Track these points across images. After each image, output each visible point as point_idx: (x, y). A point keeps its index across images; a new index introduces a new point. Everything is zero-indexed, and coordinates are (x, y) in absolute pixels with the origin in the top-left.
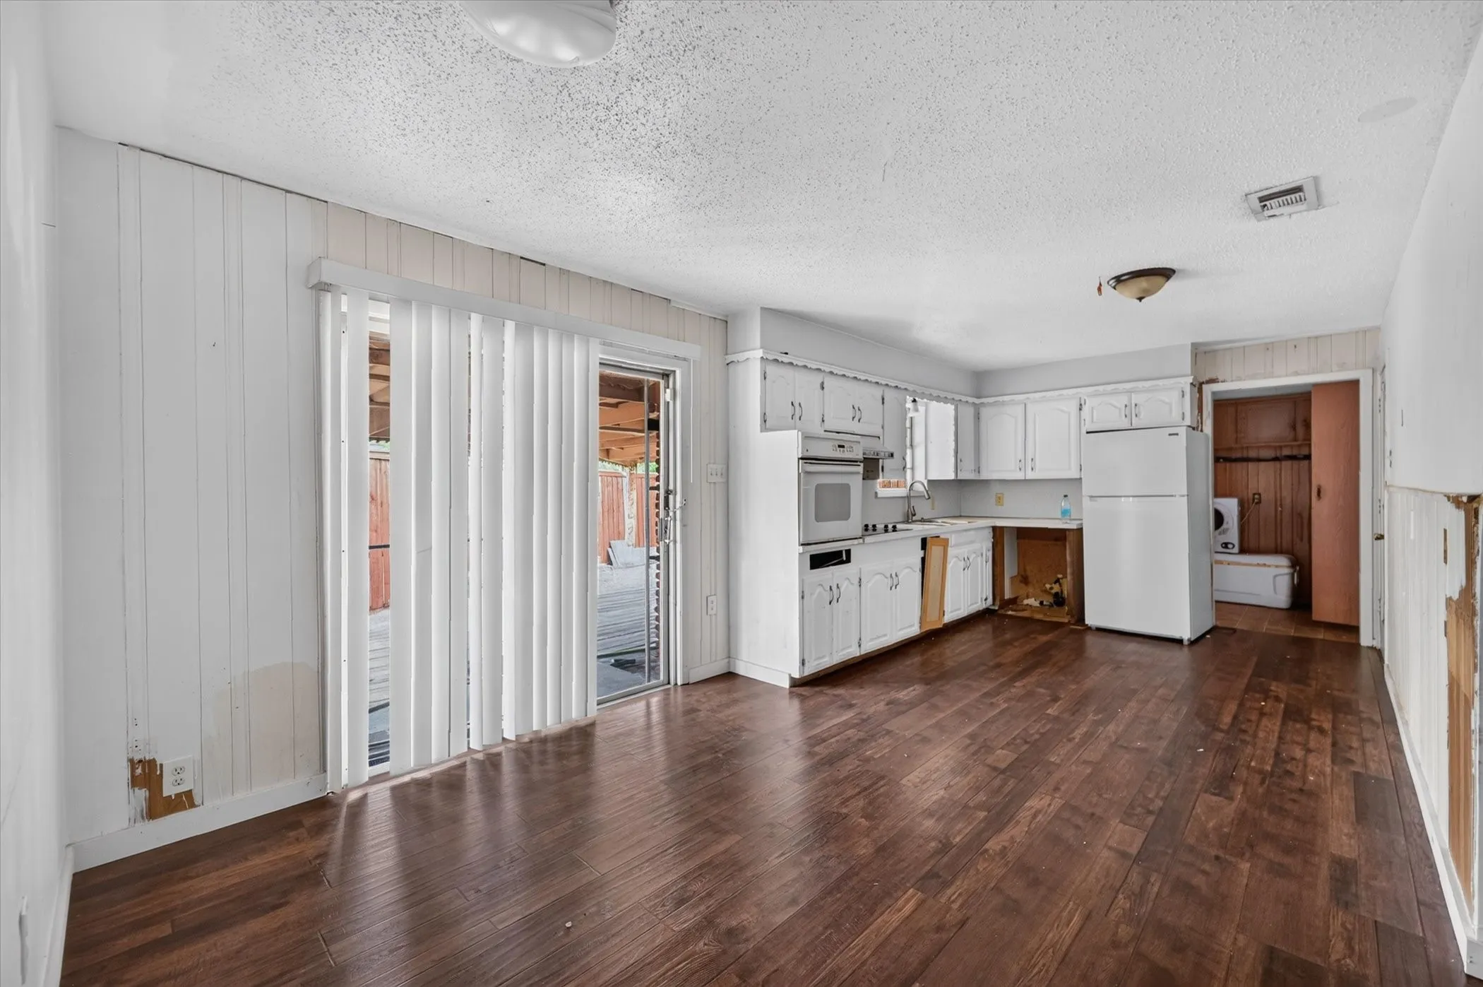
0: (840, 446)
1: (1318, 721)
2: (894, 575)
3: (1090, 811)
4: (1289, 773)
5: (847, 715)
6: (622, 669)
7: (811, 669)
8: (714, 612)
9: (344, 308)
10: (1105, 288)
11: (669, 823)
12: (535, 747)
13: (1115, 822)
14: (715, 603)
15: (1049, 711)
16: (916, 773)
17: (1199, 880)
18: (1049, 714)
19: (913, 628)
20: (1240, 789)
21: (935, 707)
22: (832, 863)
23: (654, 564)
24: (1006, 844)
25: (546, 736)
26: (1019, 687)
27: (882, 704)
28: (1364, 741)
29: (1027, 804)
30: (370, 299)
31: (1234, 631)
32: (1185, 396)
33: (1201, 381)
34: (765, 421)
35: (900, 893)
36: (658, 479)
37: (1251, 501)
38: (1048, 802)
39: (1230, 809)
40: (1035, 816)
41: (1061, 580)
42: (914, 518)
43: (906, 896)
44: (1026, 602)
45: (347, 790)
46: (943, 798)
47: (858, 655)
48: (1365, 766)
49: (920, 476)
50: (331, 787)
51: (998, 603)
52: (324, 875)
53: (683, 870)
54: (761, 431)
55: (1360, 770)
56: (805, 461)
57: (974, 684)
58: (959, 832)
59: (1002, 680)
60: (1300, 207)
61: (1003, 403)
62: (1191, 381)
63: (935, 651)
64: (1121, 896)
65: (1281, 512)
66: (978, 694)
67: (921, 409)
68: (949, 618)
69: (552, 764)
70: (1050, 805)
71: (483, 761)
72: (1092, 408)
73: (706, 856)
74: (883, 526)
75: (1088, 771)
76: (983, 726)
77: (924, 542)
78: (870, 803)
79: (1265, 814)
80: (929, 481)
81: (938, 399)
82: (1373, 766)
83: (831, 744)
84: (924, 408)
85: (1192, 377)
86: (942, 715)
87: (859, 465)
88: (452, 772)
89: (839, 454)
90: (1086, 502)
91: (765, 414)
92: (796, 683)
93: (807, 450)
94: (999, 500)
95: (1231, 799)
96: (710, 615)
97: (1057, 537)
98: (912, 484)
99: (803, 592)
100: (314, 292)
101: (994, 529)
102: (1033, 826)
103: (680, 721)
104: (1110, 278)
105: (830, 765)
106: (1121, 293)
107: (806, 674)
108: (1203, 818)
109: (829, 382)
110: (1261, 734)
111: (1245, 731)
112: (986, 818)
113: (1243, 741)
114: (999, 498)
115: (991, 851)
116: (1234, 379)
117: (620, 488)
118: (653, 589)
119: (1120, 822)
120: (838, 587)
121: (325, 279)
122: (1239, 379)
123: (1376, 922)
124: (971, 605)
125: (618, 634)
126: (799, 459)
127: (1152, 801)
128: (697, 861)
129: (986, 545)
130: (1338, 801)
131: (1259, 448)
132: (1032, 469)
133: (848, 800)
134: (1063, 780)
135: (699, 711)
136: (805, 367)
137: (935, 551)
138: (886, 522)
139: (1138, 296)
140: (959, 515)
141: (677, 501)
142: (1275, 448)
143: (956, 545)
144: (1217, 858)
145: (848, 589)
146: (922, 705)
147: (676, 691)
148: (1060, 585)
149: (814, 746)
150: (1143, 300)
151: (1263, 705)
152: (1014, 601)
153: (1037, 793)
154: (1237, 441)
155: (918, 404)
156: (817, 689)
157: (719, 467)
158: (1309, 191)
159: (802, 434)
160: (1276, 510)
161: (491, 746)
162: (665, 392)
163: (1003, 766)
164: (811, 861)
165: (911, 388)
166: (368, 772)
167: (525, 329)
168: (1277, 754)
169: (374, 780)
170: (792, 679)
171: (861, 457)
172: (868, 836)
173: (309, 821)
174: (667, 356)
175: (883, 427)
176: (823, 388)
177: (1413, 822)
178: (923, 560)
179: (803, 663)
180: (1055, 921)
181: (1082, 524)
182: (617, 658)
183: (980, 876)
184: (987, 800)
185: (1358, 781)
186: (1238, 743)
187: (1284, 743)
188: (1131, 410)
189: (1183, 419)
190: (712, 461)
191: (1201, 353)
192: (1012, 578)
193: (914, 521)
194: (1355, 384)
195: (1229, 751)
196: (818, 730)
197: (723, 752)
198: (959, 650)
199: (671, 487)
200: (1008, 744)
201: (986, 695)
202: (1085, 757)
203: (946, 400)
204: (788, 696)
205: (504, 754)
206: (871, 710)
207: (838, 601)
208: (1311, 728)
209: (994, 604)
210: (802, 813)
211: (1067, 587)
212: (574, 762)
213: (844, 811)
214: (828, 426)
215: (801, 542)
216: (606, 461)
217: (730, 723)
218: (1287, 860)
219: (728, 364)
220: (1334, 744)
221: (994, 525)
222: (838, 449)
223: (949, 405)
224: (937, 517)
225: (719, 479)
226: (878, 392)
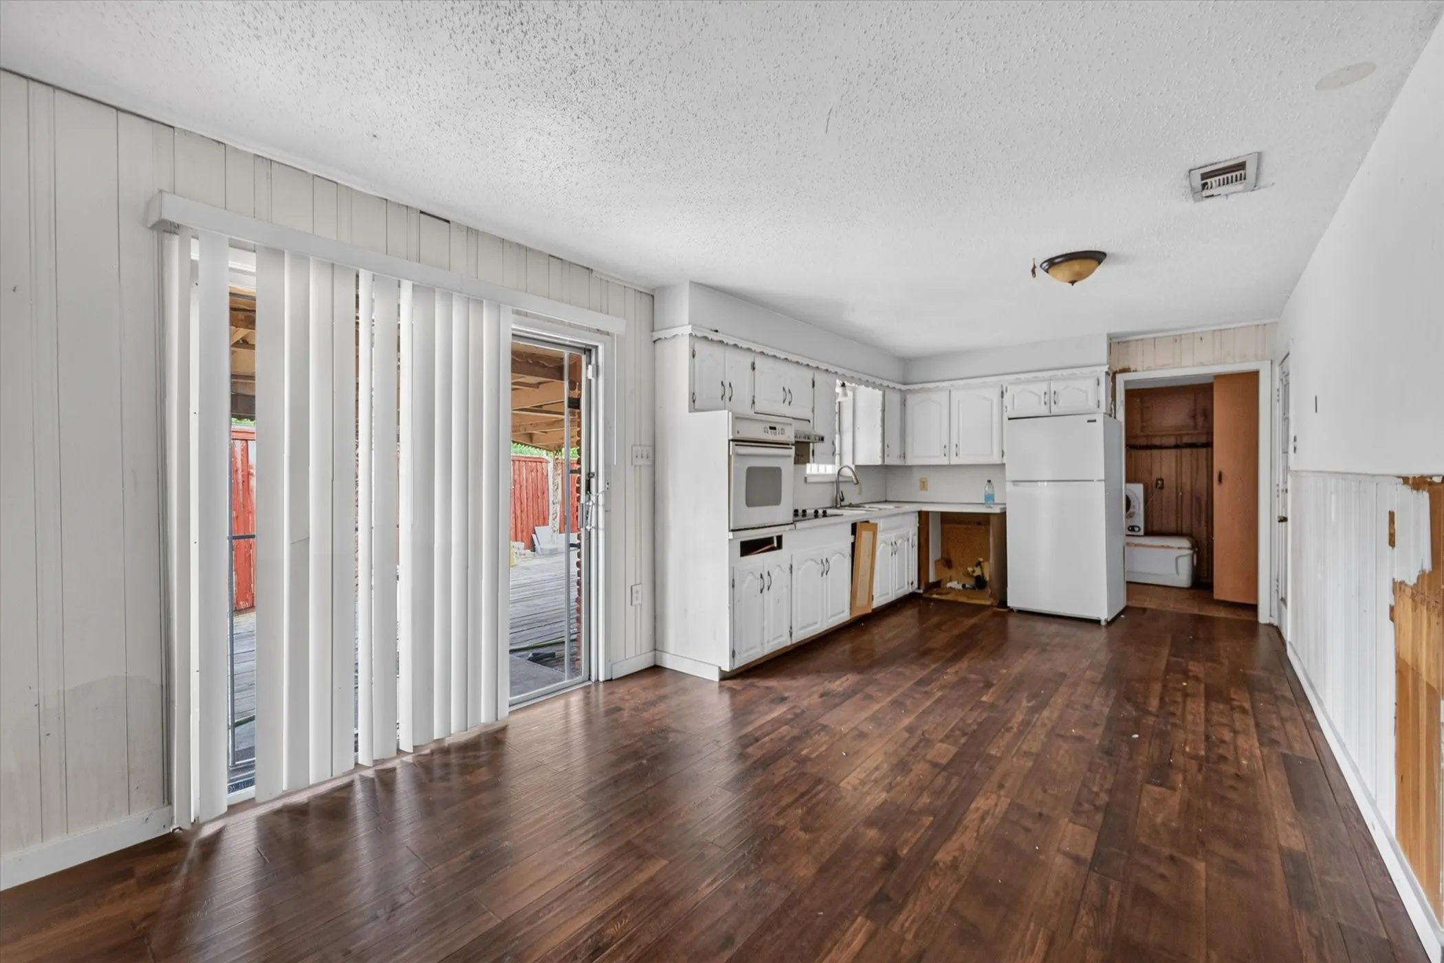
0: (771, 428)
1: (1239, 701)
2: (824, 561)
3: (1038, 810)
4: (1223, 758)
5: (779, 711)
6: (540, 663)
7: (744, 659)
8: (639, 602)
9: (195, 255)
10: (1038, 270)
11: (585, 848)
12: (437, 759)
13: (1064, 822)
14: (640, 593)
15: (984, 699)
16: (854, 774)
17: (1158, 887)
18: (984, 702)
19: (843, 615)
20: (1180, 778)
21: (869, 697)
22: (770, 889)
23: (574, 553)
24: (956, 854)
25: (449, 745)
26: (950, 675)
27: (816, 696)
28: (1283, 720)
29: (973, 806)
30: (231, 246)
31: (1144, 610)
32: (1100, 384)
33: (1115, 370)
34: (694, 401)
35: (847, 923)
36: (579, 462)
37: (1154, 485)
38: (995, 801)
39: (1174, 801)
40: (983, 819)
41: (982, 564)
42: (843, 504)
43: (855, 925)
44: (949, 585)
45: (197, 825)
46: (885, 802)
47: (789, 644)
48: (1290, 747)
49: (848, 461)
50: (179, 823)
51: (923, 586)
52: (149, 944)
53: (600, 908)
54: (690, 411)
55: (1286, 751)
56: (736, 443)
57: (908, 672)
58: (906, 842)
59: (933, 666)
60: (1238, 187)
61: (929, 390)
62: (1107, 370)
63: (866, 637)
64: (1083, 912)
65: (1182, 496)
66: (910, 683)
67: (850, 394)
68: (878, 602)
69: (456, 781)
70: (996, 805)
71: (372, 780)
72: (1014, 396)
73: (627, 889)
74: (813, 511)
75: (1030, 764)
76: (919, 717)
77: (854, 527)
78: (809, 812)
79: (1209, 805)
80: (856, 466)
81: (867, 384)
82: (1297, 746)
83: (764, 744)
84: (852, 393)
85: (1108, 366)
86: (876, 707)
87: (791, 448)
88: (336, 794)
89: (770, 436)
90: (1009, 487)
91: (694, 394)
92: (725, 677)
93: (738, 432)
94: (924, 485)
95: (1173, 788)
96: (635, 606)
97: (981, 521)
98: (840, 470)
99: (733, 580)
100: (155, 233)
101: (920, 513)
102: (982, 832)
103: (602, 721)
104: (1043, 261)
105: (764, 769)
106: (1054, 276)
107: (736, 667)
108: (1151, 813)
109: (760, 362)
110: (1190, 718)
111: (1173, 714)
112: (931, 824)
113: (1174, 725)
114: (923, 482)
115: (941, 864)
116: (1144, 369)
117: (545, 474)
118: (575, 578)
119: (1070, 821)
120: (769, 575)
121: (168, 216)
122: (1149, 369)
123: (1338, 923)
124: (899, 589)
125: (539, 624)
126: (729, 441)
127: (1097, 794)
128: (617, 896)
129: (911, 528)
130: (1274, 787)
131: (1161, 436)
132: (957, 455)
133: (784, 809)
134: (1006, 775)
135: (624, 710)
136: (736, 346)
137: (865, 535)
138: (817, 507)
139: (1072, 279)
140: (884, 499)
141: (600, 484)
142: (1176, 436)
143: (885, 530)
144: (1172, 858)
145: (779, 578)
146: (857, 696)
147: (597, 689)
148: (981, 568)
149: (746, 746)
150: (1075, 284)
151: (1185, 686)
152: (937, 584)
153: (982, 792)
154: (1142, 429)
155: (847, 388)
156: (748, 681)
157: (647, 450)
158: (1250, 170)
159: (733, 414)
160: (1177, 493)
161: (383, 761)
162: (587, 369)
163: (944, 761)
164: (746, 888)
165: (840, 371)
166: (227, 798)
167: (424, 290)
168: (1207, 737)
169: (233, 809)
170: (721, 671)
171: (793, 440)
172: (808, 851)
173: (142, 869)
174: (589, 330)
175: (813, 411)
176: (754, 368)
177: (1348, 806)
178: (853, 545)
179: (733, 654)
180: (1018, 950)
181: (1005, 508)
182: (536, 651)
183: (932, 896)
184: (931, 803)
185: (1288, 763)
186: (1169, 727)
187: (1212, 726)
188: (1051, 398)
189: (1098, 407)
190: (638, 443)
191: (1117, 343)
192: (936, 562)
193: (842, 507)
194: (1254, 375)
195: (1163, 736)
196: (750, 728)
197: (648, 757)
198: (887, 635)
199: (593, 470)
200: (947, 737)
201: (921, 682)
202: (1025, 748)
203: (874, 386)
204: (717, 690)
205: (398, 771)
206: (806, 703)
207: (768, 589)
208: (1232, 709)
209: (919, 588)
210: (737, 827)
211: (988, 570)
212: (483, 775)
213: (781, 822)
214: (758, 407)
215: (731, 528)
216: (529, 446)
217: (656, 723)
218: (1239, 857)
219: (655, 342)
220: (1257, 725)
221: (919, 510)
222: (769, 431)
223: (877, 390)
224: (864, 502)
225: (645, 462)
226: (808, 375)
